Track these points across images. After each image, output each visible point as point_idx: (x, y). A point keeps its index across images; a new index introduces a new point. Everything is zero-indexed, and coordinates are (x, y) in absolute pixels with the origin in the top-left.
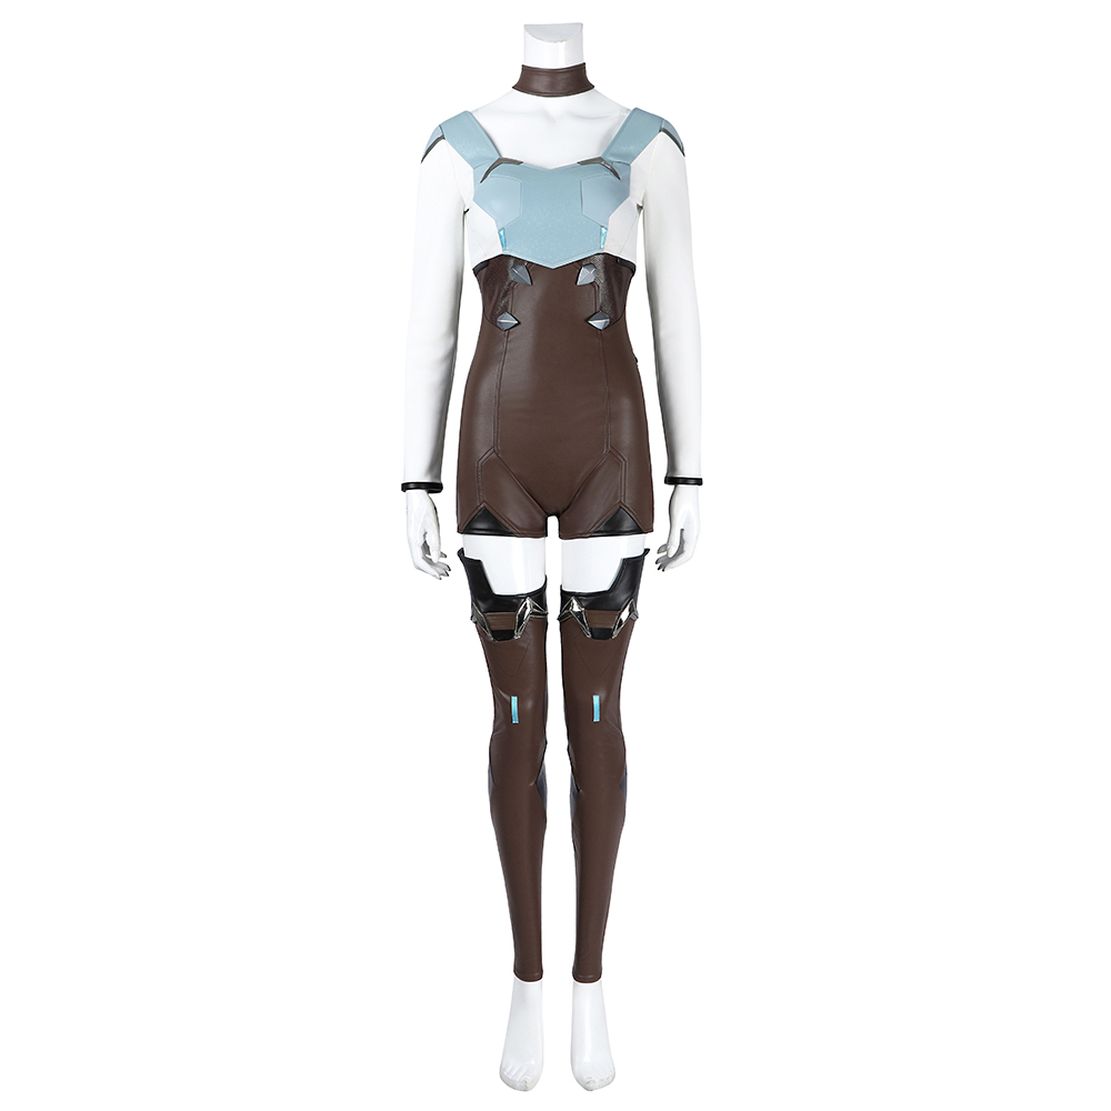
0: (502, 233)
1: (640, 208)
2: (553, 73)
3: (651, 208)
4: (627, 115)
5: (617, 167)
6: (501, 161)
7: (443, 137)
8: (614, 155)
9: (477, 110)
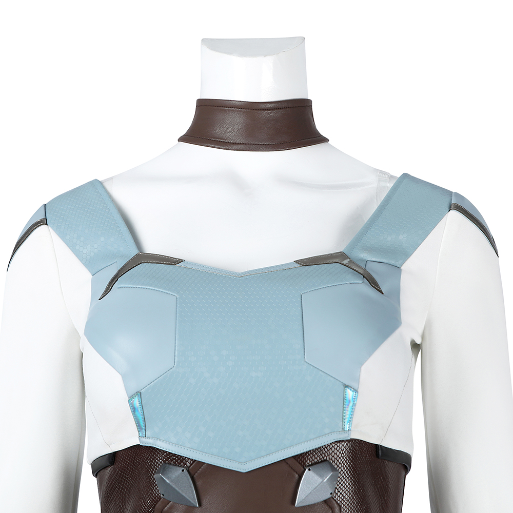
0: (136, 402)
1: (416, 347)
2: (251, 108)
3: (439, 348)
4: (390, 185)
5: (376, 271)
6: (141, 258)
7: (44, 222)
8: (370, 249)
9: (112, 178)
